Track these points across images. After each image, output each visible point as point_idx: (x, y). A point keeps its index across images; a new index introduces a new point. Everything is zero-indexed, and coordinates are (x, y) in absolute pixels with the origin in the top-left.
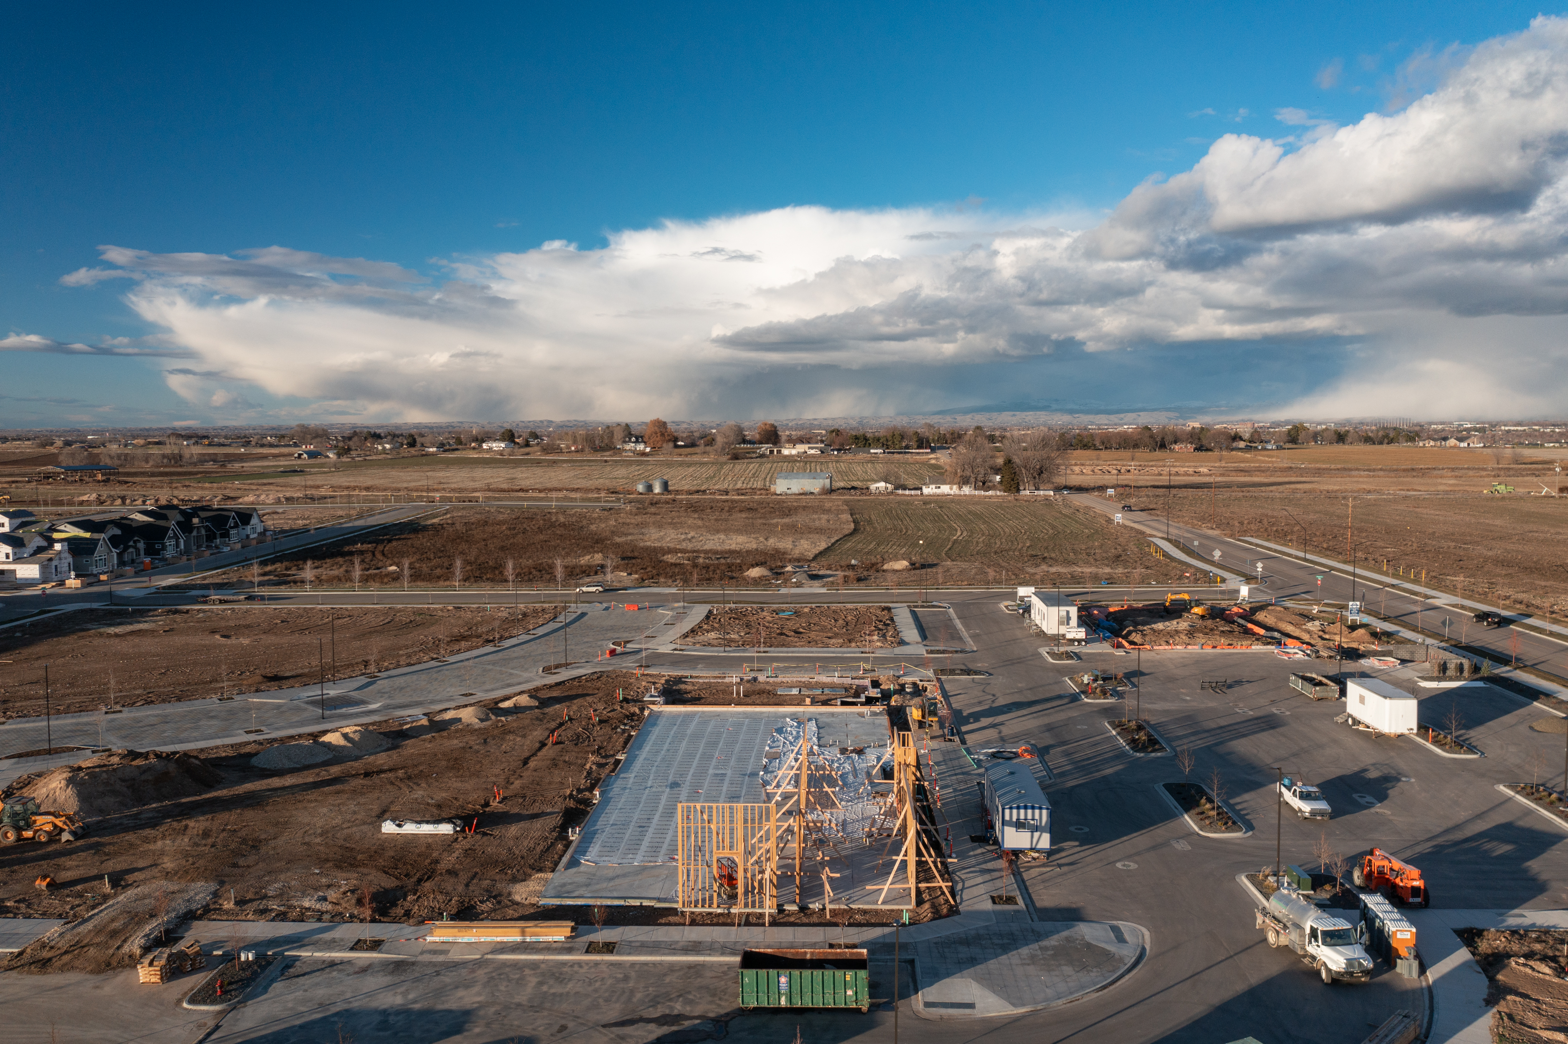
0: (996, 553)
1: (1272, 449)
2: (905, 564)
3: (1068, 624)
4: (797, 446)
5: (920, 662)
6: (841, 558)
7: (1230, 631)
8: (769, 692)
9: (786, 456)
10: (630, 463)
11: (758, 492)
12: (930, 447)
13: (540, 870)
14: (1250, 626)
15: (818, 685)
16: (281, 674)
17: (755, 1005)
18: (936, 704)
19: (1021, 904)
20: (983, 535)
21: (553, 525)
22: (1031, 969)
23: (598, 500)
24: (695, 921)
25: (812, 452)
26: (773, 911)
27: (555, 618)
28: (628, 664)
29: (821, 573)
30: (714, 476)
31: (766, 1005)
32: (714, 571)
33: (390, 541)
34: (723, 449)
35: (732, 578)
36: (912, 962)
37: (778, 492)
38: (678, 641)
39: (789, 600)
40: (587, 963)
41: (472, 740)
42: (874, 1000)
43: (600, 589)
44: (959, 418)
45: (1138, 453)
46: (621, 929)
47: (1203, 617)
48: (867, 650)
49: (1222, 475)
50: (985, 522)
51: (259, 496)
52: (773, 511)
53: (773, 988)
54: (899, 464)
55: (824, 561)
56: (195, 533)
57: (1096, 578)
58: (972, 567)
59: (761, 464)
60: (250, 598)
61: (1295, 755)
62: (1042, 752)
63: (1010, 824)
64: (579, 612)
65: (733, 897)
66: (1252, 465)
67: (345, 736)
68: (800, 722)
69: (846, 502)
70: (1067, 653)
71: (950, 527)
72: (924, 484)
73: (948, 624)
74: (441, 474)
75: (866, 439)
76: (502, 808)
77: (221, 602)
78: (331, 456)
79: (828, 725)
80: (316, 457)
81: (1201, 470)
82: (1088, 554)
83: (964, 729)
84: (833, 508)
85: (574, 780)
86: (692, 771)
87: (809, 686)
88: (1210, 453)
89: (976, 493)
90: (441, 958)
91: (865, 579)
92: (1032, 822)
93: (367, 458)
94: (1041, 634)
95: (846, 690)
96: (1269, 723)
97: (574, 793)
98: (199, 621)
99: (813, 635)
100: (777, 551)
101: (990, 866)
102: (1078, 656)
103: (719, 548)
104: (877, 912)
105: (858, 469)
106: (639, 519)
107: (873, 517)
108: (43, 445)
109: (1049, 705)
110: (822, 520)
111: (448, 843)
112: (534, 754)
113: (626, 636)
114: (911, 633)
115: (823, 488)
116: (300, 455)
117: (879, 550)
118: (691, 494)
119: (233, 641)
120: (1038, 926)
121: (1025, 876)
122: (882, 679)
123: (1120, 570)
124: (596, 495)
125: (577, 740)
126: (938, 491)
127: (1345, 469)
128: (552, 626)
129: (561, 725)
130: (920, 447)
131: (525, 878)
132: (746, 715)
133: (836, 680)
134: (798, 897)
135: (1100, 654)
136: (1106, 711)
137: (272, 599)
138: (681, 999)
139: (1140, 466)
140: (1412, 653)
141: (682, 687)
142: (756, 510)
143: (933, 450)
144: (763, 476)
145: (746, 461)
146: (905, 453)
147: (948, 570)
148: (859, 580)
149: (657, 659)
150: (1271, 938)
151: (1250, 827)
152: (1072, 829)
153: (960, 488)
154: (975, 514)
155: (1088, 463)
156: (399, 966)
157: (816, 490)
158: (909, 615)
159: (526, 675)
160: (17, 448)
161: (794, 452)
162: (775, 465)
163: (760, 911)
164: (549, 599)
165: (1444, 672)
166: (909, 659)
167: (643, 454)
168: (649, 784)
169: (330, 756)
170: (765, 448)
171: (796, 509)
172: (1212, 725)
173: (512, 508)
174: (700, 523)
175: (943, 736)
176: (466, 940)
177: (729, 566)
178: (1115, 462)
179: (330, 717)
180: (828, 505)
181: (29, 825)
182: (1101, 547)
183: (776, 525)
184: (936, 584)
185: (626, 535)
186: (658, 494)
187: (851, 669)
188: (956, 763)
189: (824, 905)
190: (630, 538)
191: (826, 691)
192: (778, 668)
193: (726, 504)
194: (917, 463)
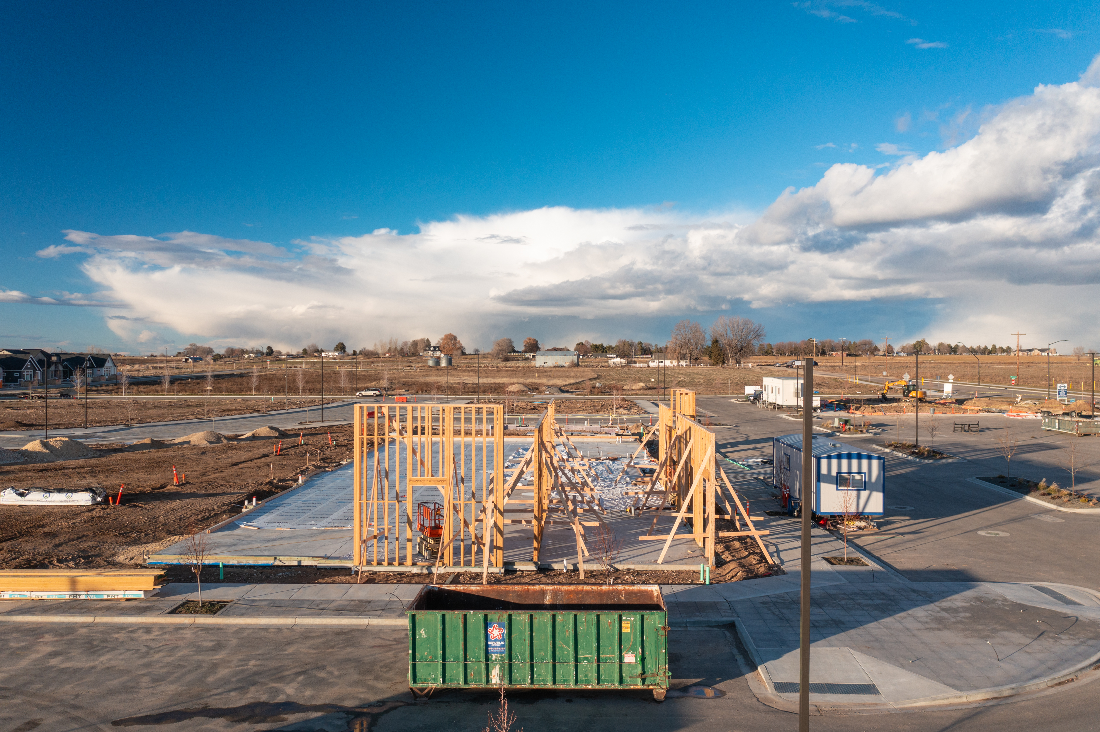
2: (641, 384)
13: (178, 534)
17: (439, 684)
19: (873, 565)
24: (372, 579)
26: (496, 570)
27: (330, 403)
29: (570, 390)
31: (461, 685)
37: (537, 366)
42: (675, 681)
47: (920, 400)
50: (702, 375)
53: (476, 650)
55: (573, 387)
56: (53, 368)
63: (828, 479)
64: (353, 402)
67: (45, 443)
69: (590, 369)
72: (650, 360)
75: (603, 348)
76: (177, 490)
78: (209, 360)
80: (198, 362)
84: (580, 371)
89: (691, 366)
91: (608, 392)
92: (858, 477)
95: (595, 433)
97: (275, 481)
104: (657, 572)
112: (250, 461)
114: (653, 409)
115: (572, 363)
116: (186, 360)
121: (859, 542)
122: (631, 427)
126: (661, 365)
129: (295, 446)
130: (643, 354)
131: (152, 540)
134: (535, 553)
138: (301, 678)
148: (603, 393)
153: (679, 362)
154: (693, 373)
157: (567, 364)
158: (650, 403)
163: (477, 570)
169: (20, 461)
170: (529, 355)
171: (550, 371)
183: (534, 375)
186: (444, 367)
187: (599, 423)
189: (575, 565)
191: (576, 433)
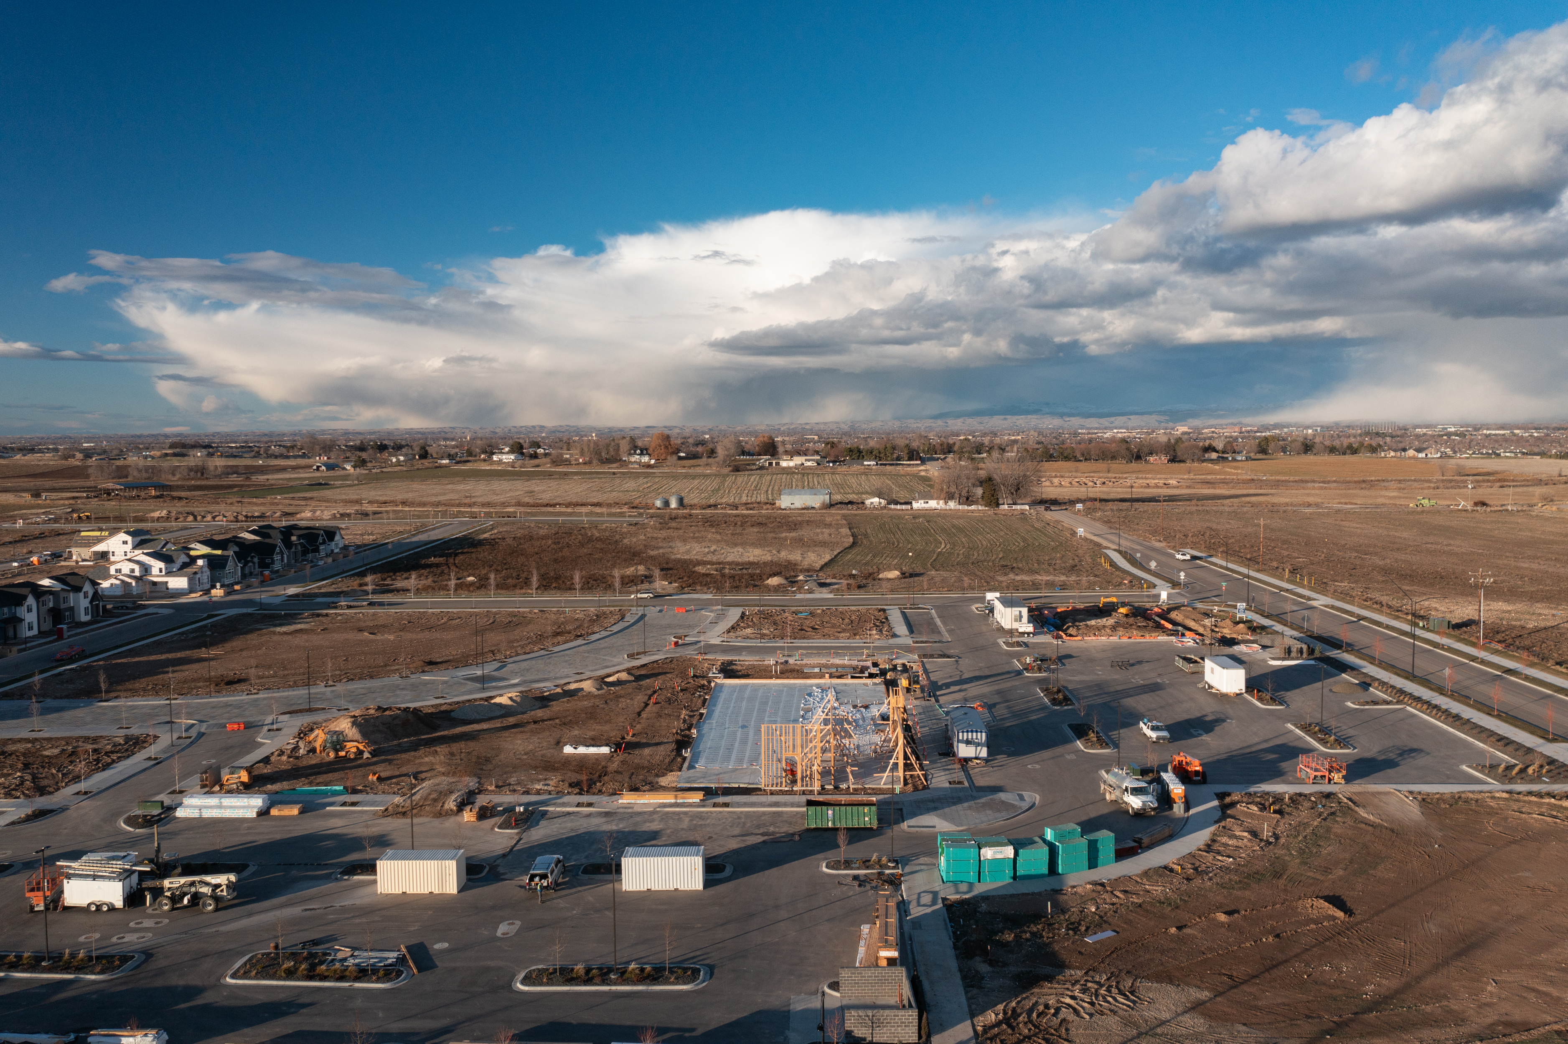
0: (973, 563)
1: (1242, 461)
2: (896, 573)
3: (1020, 621)
4: (795, 458)
5: (909, 649)
6: (843, 569)
7: (1145, 626)
8: (798, 671)
9: (784, 468)
10: (637, 475)
11: (765, 507)
12: (921, 459)
13: (672, 771)
14: (1163, 622)
15: (833, 666)
16: (434, 660)
17: (815, 826)
18: (918, 676)
19: (966, 784)
20: (964, 547)
21: (590, 540)
22: (969, 812)
23: (622, 514)
24: (772, 793)
25: (809, 464)
26: (819, 789)
27: (623, 618)
28: (690, 652)
29: (828, 581)
30: (719, 489)
31: (821, 826)
32: (740, 580)
33: (456, 555)
34: (725, 461)
35: (755, 586)
36: (901, 810)
37: (783, 507)
38: (725, 635)
39: (804, 604)
40: (715, 812)
41: (597, 702)
42: (880, 824)
43: (651, 595)
44: (950, 422)
45: (1115, 465)
46: (730, 797)
47: (1127, 615)
48: (868, 641)
49: (1188, 487)
50: (966, 536)
51: (314, 511)
52: (780, 525)
53: (825, 817)
54: (891, 476)
55: (829, 571)
56: (293, 550)
57: (1051, 585)
58: (951, 576)
59: (761, 476)
60: (371, 604)
61: (1162, 707)
62: (990, 707)
63: (962, 741)
64: (640, 614)
65: (794, 782)
66: (1218, 477)
67: (511, 698)
68: (824, 690)
69: (845, 517)
70: (1018, 642)
71: (936, 540)
72: (914, 499)
73: (931, 623)
74: (461, 487)
75: (860, 451)
76: (634, 739)
77: (349, 607)
78: (348, 467)
79: (843, 691)
80: (333, 469)
81: (1171, 482)
82: (1050, 565)
83: (938, 693)
84: (834, 522)
85: (677, 725)
86: (753, 719)
87: (826, 666)
88: (1182, 465)
89: (961, 507)
90: (630, 810)
91: (864, 586)
92: (976, 740)
93: (384, 470)
94: (1001, 629)
95: (854, 669)
96: (1154, 688)
97: (679, 731)
98: (341, 622)
99: (826, 631)
100: (789, 562)
101: (949, 767)
102: (1026, 645)
103: (740, 560)
104: (880, 789)
105: (853, 481)
106: (664, 533)
107: (869, 531)
108: (66, 457)
109: (999, 678)
110: (824, 534)
111: (609, 758)
112: (643, 710)
113: (681, 632)
114: (901, 629)
115: (823, 503)
116: (318, 467)
117: (875, 561)
118: (704, 509)
119: (379, 637)
120: (975, 794)
121: (971, 772)
122: (880, 661)
123: (1073, 578)
124: (618, 510)
125: (669, 701)
126: (926, 506)
127: (1302, 481)
128: (621, 625)
129: (655, 692)
130: (910, 458)
131: (664, 775)
132: (784, 685)
133: (846, 662)
134: (833, 781)
135: (1043, 643)
136: (1039, 681)
137: (391, 604)
138: (772, 826)
139: (1115, 478)
140: (1273, 640)
141: (734, 667)
142: (766, 524)
143: (923, 461)
144: (765, 489)
145: (747, 473)
146: (897, 464)
147: (932, 578)
148: (859, 587)
149: (710, 648)
150: (1108, 797)
151: (1116, 746)
152: (1004, 749)
153: (946, 503)
154: (959, 529)
155: (1067, 474)
156: (607, 814)
157: (817, 505)
158: (900, 615)
159: (616, 660)
160: (40, 460)
161: (792, 464)
162: (775, 477)
163: (815, 789)
164: (612, 604)
165: (1289, 654)
166: (900, 647)
167: (649, 466)
168: (727, 726)
169: (503, 712)
170: (764, 460)
171: (801, 523)
172: (1112, 689)
173: (550, 524)
174: (718, 537)
175: (924, 697)
176: (642, 802)
177: (752, 576)
178: (1092, 474)
179: (488, 688)
180: (828, 520)
181: (342, 749)
182: (1061, 558)
183: (786, 539)
184: (922, 590)
185: (658, 548)
186: (675, 509)
187: (856, 654)
188: (931, 713)
189: (848, 786)
190: (661, 551)
191: (840, 670)
192: (802, 654)
193: (737, 519)
194: (908, 475)
